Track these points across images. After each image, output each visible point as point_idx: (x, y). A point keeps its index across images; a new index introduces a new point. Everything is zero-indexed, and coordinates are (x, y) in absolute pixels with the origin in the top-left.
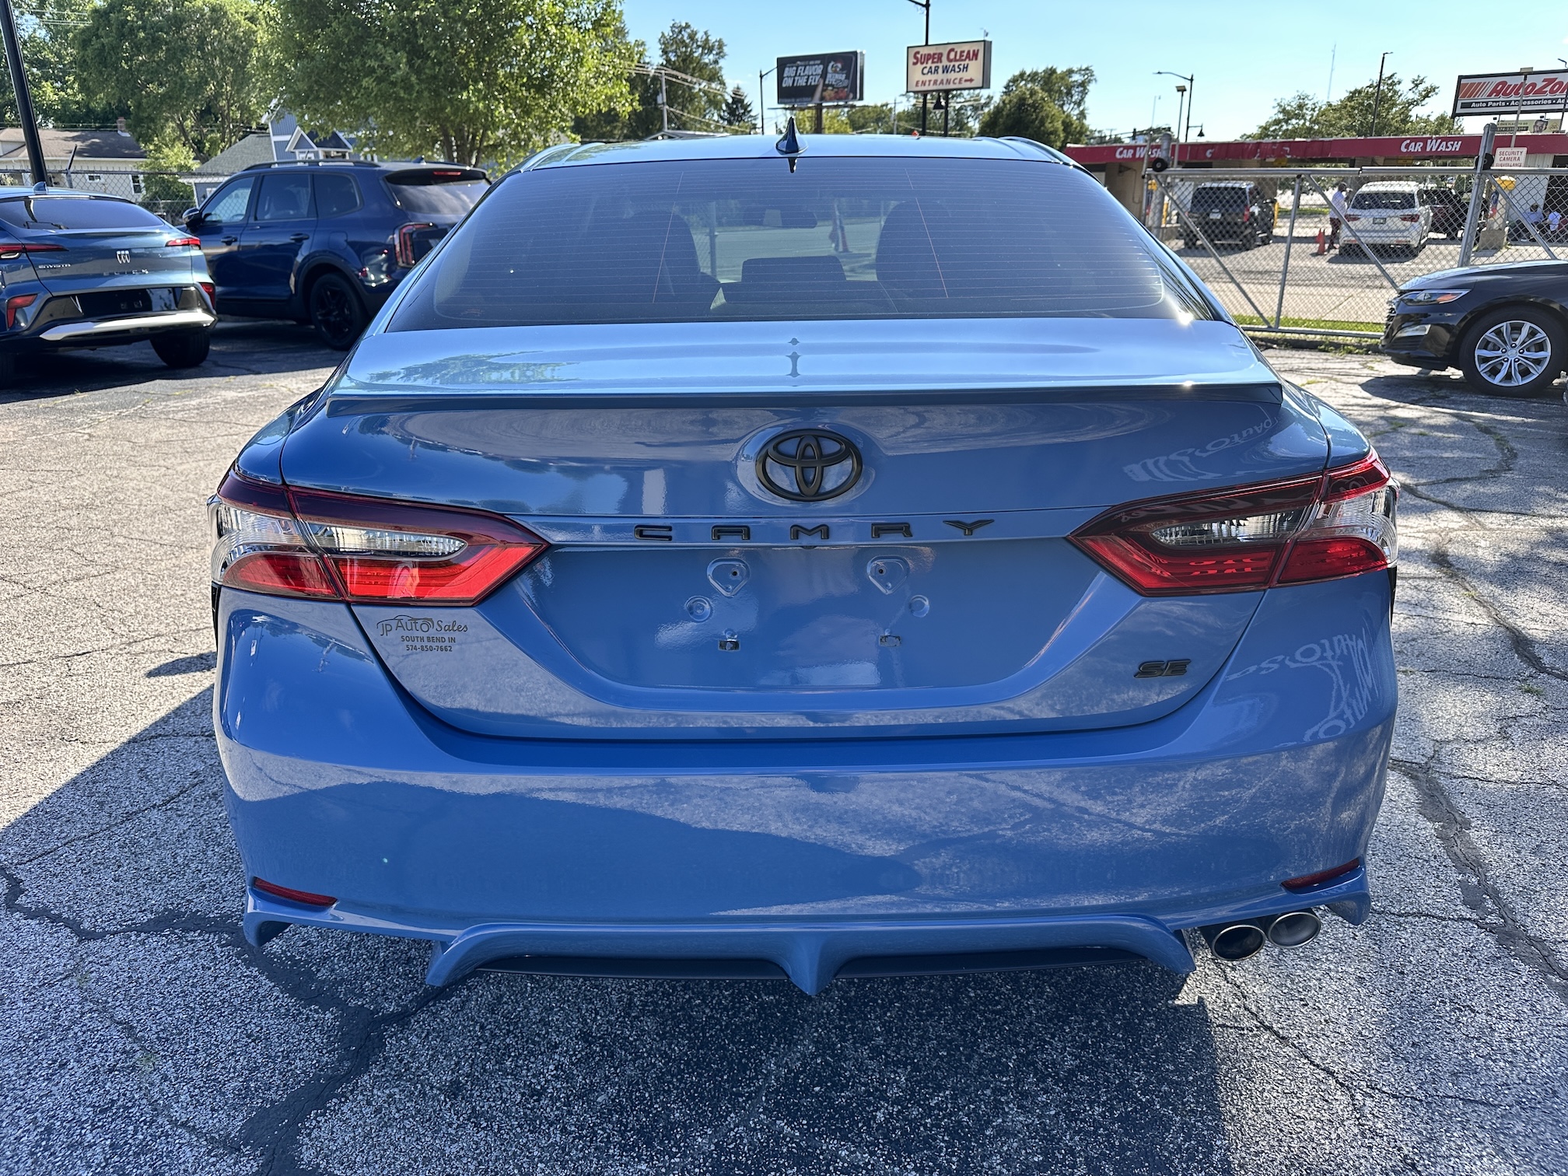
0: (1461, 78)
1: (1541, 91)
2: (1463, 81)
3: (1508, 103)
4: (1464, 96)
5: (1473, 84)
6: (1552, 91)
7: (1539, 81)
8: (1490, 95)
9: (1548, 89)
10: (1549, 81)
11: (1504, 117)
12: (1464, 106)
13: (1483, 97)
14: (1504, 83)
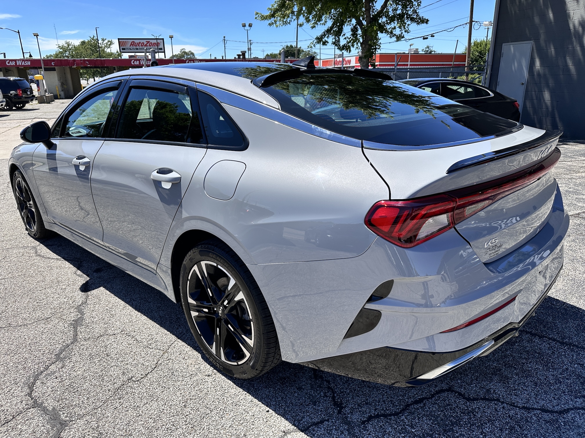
0: (119, 39)
1: (146, 45)
2: (120, 40)
3: (137, 49)
4: (122, 46)
5: (123, 42)
6: (150, 46)
7: (145, 41)
8: (130, 46)
9: (148, 45)
10: (148, 42)
11: (137, 54)
12: (123, 49)
13: (128, 46)
14: (134, 42)
